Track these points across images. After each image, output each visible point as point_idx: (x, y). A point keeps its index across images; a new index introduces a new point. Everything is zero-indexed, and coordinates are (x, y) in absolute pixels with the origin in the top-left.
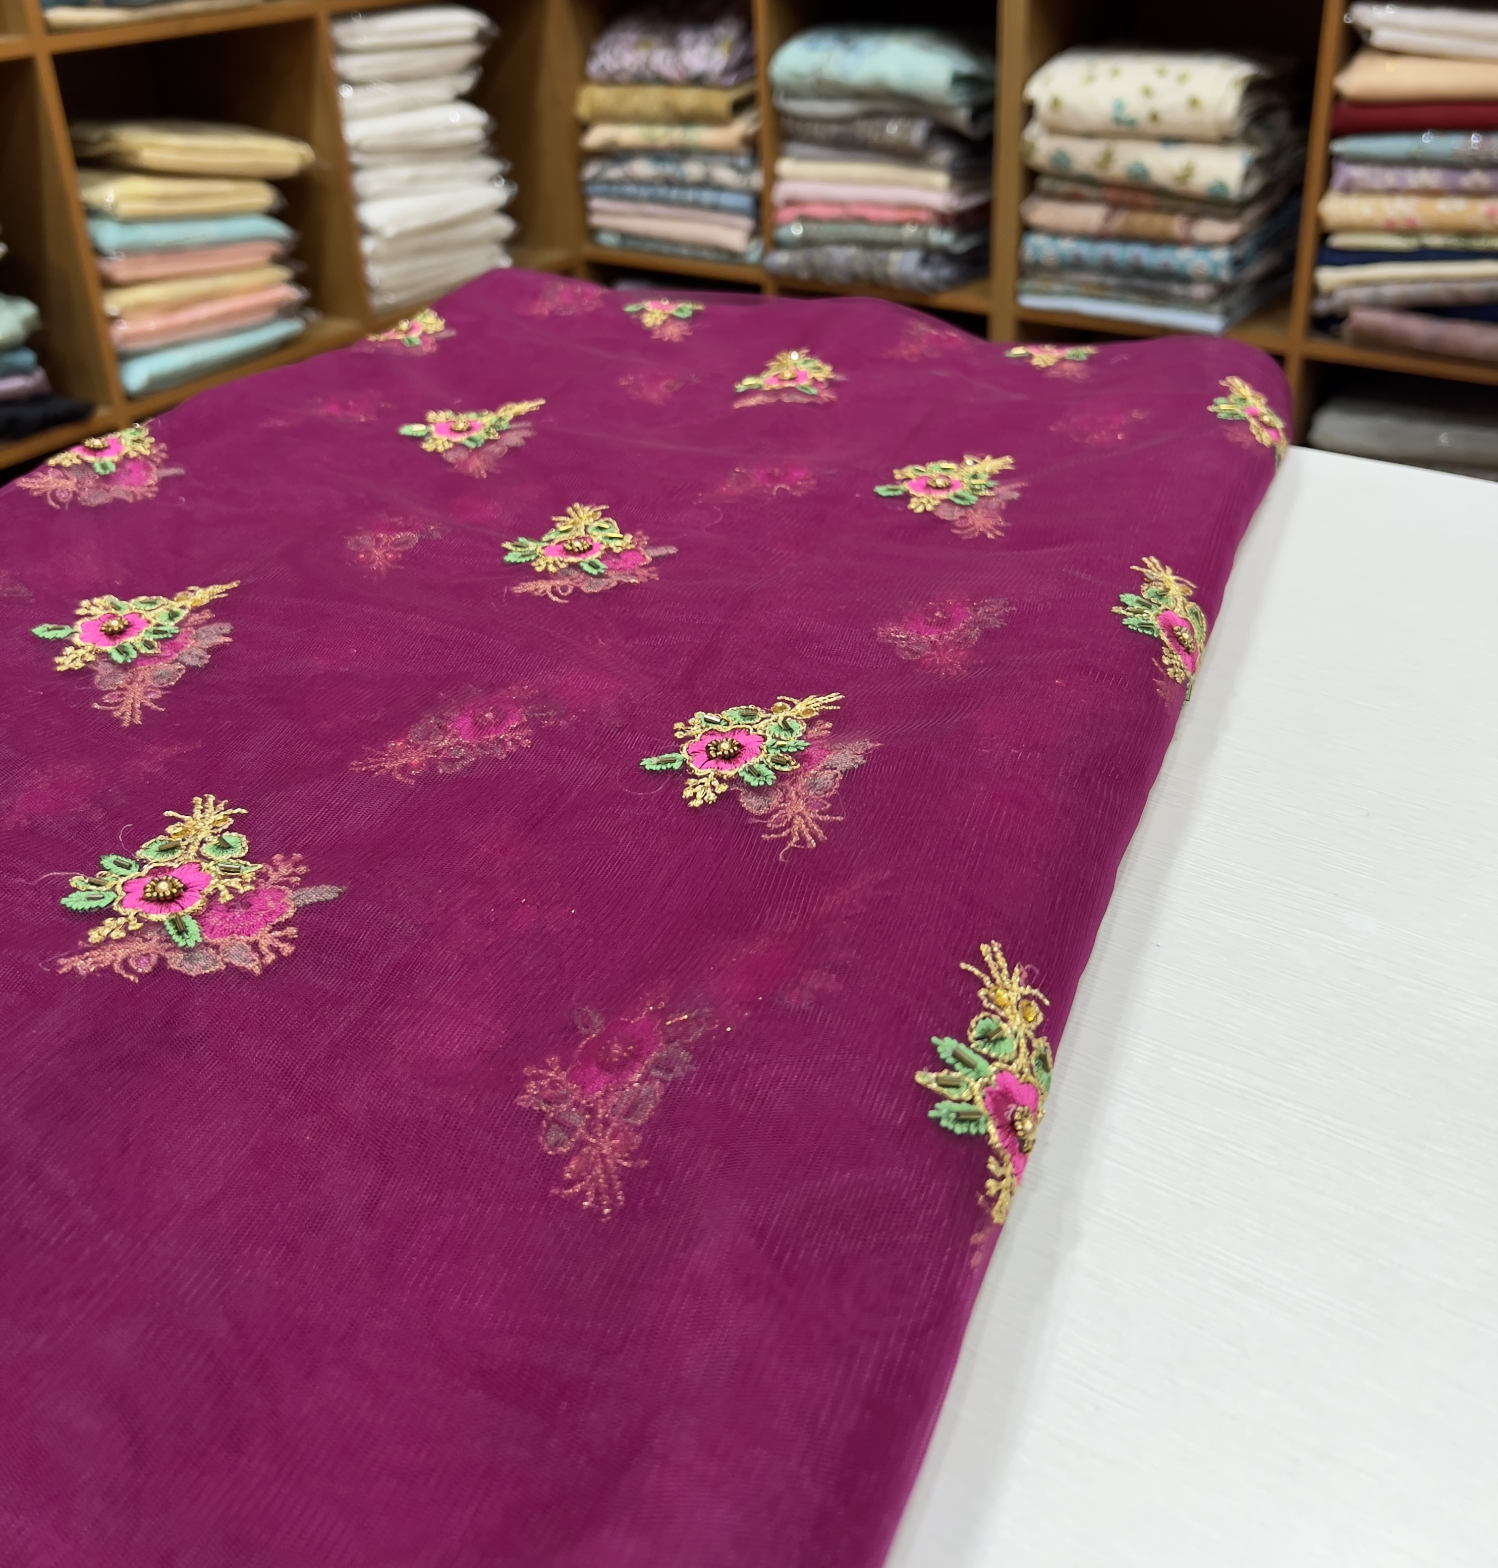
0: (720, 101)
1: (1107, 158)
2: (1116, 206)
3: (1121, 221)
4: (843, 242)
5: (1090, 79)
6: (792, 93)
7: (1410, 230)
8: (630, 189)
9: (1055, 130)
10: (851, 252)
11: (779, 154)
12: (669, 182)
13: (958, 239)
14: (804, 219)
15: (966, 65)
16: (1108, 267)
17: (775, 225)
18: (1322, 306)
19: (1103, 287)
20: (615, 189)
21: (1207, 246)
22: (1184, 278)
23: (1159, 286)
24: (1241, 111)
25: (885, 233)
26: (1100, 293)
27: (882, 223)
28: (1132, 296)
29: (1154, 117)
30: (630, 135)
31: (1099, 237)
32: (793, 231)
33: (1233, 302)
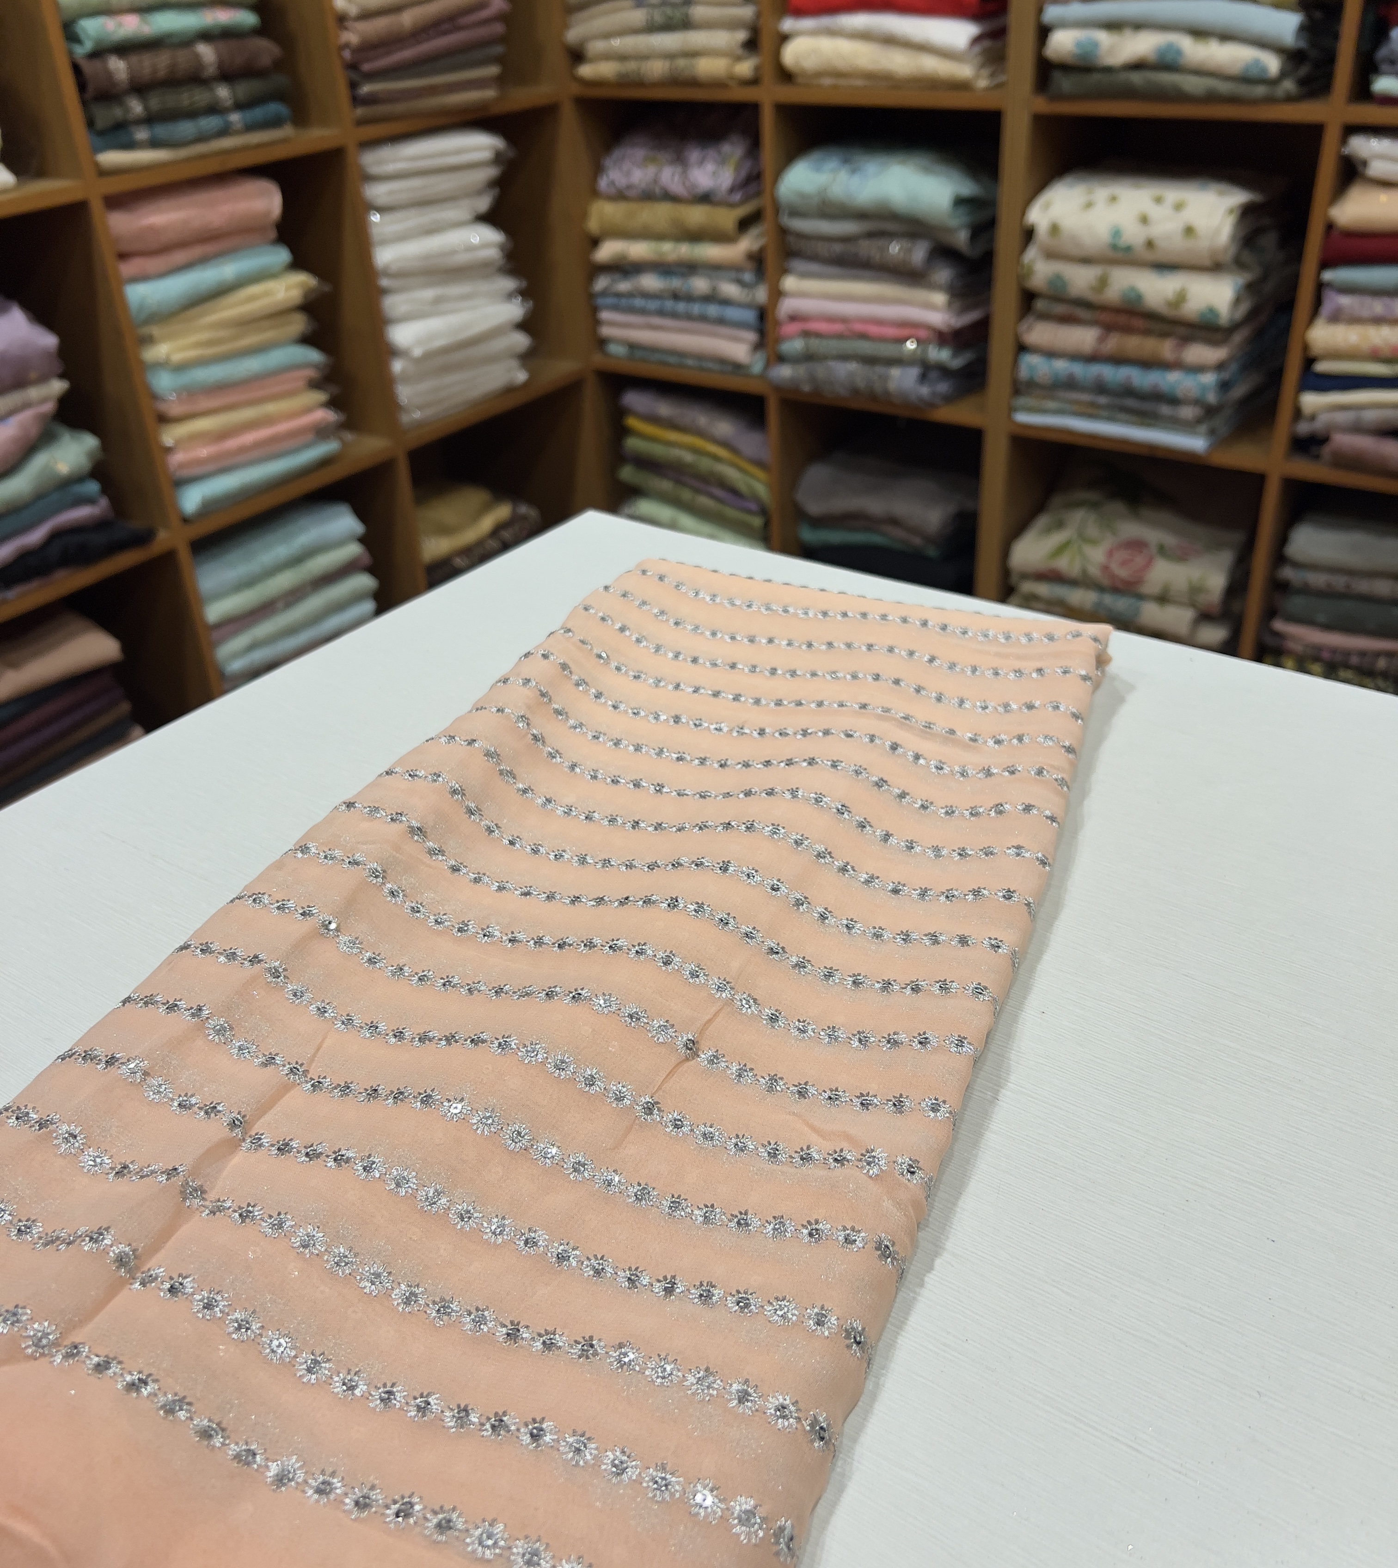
0: (727, 218)
1: (1103, 282)
2: (1109, 328)
3: (1114, 343)
4: (844, 357)
5: (1090, 204)
6: (796, 213)
7: (1393, 357)
8: (639, 302)
9: (1052, 255)
10: (852, 366)
11: (785, 271)
12: (676, 296)
13: (955, 355)
14: (807, 334)
15: (968, 187)
16: (1100, 388)
17: (778, 340)
18: (1304, 428)
19: (1096, 407)
20: (624, 302)
21: (1198, 369)
22: (1173, 401)
23: (1146, 406)
24: (1235, 236)
25: (887, 350)
26: (1090, 412)
27: (883, 339)
28: (1122, 416)
29: (1150, 244)
30: (638, 250)
31: (1092, 358)
32: (794, 346)
33: (1219, 421)
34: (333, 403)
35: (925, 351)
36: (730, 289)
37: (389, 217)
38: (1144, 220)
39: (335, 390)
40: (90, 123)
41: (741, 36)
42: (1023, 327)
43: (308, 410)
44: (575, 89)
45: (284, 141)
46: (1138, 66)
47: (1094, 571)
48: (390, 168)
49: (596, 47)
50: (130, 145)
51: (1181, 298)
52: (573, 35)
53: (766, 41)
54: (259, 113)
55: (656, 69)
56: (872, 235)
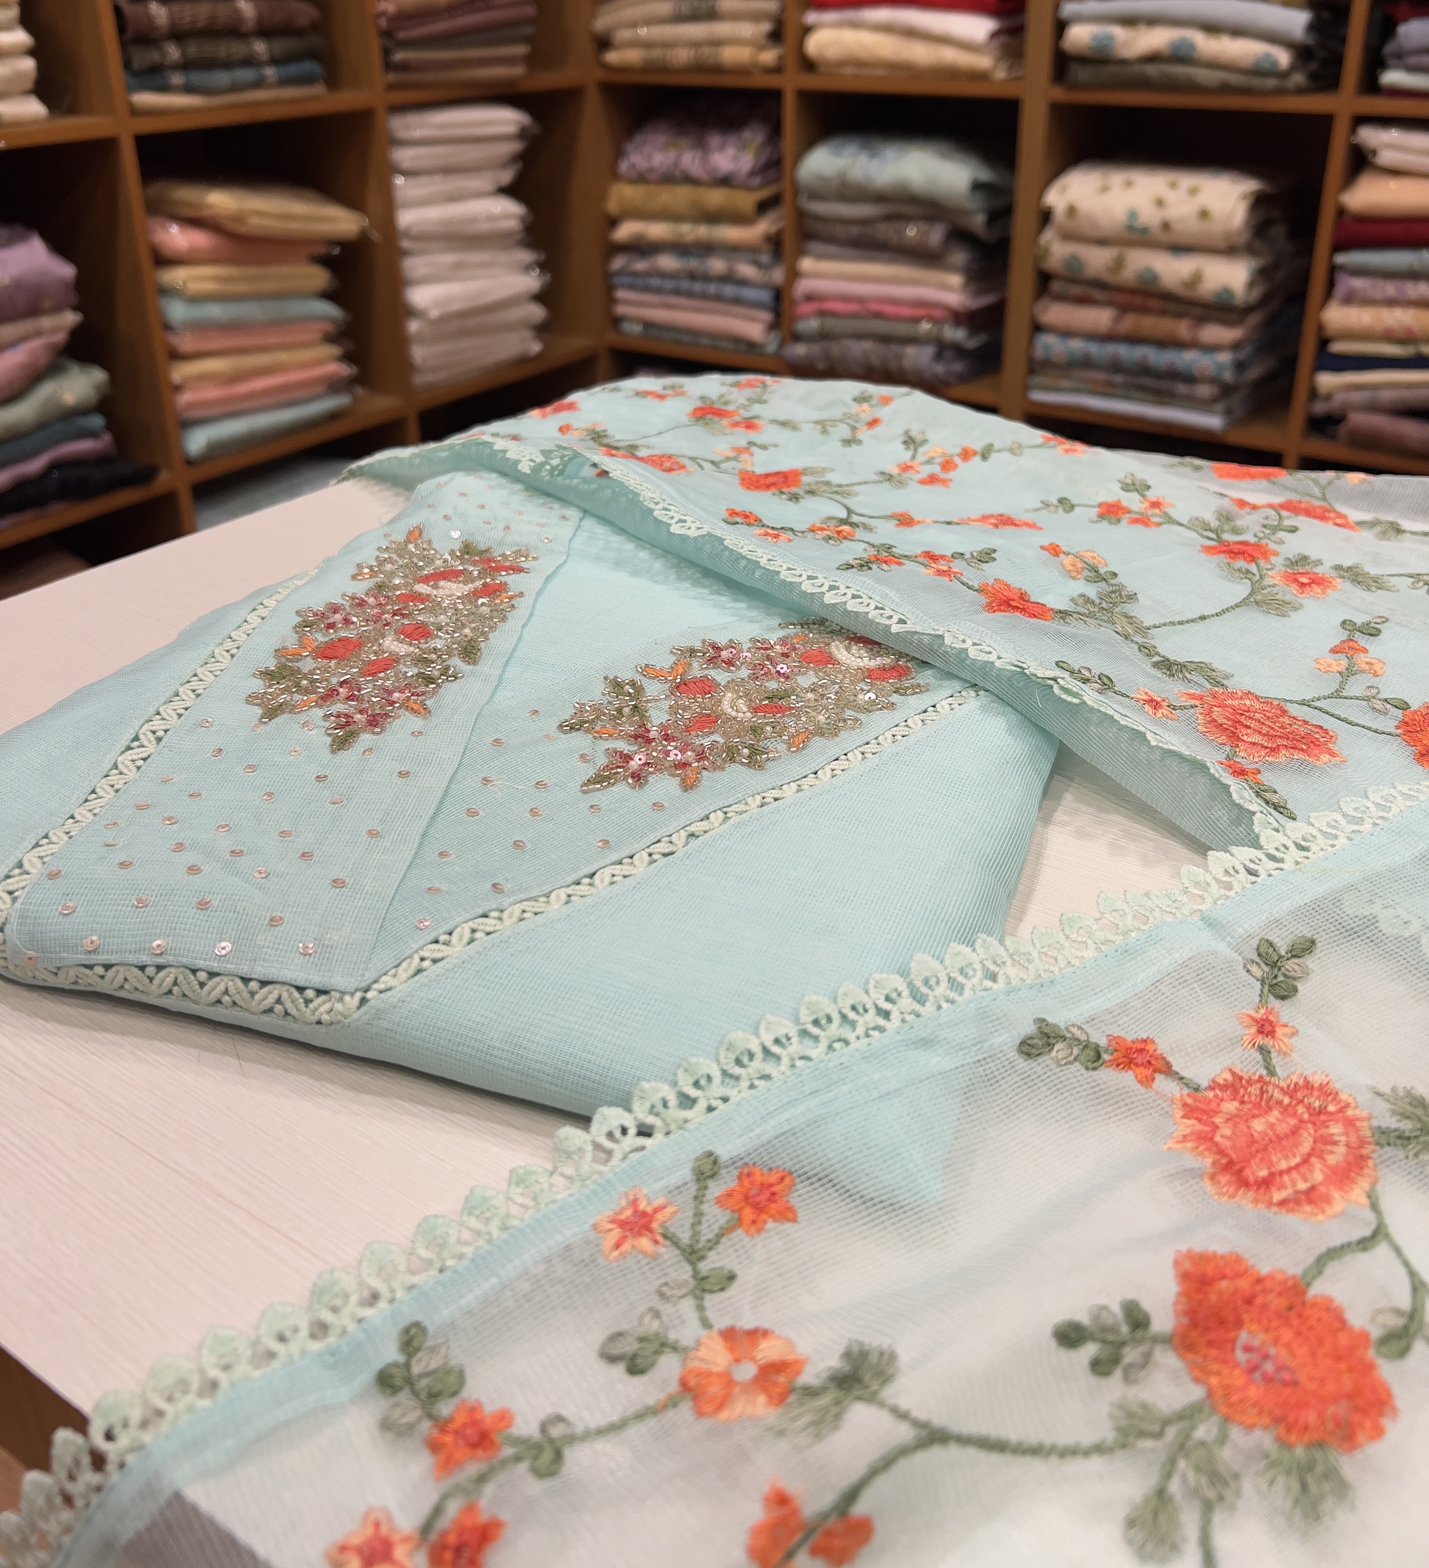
0: (746, 201)
1: (1119, 263)
2: (1124, 309)
3: (1129, 322)
4: (860, 336)
5: (1105, 189)
6: (816, 195)
7: (1406, 338)
8: (655, 282)
9: (1068, 236)
10: (868, 345)
11: (801, 252)
12: (693, 276)
13: (970, 336)
14: (822, 314)
15: (985, 174)
16: (1116, 366)
17: (794, 319)
18: (1320, 408)
19: (1110, 384)
20: (640, 281)
21: (1212, 348)
22: (1189, 379)
23: (1163, 385)
24: (1247, 223)
25: (901, 329)
26: (1107, 389)
27: (898, 319)
28: (1140, 395)
29: (1165, 226)
30: (657, 230)
31: (1108, 338)
32: (811, 324)
33: (1235, 401)
34: (347, 358)
35: (939, 331)
37: (413, 181)
38: (1160, 203)
39: (351, 345)
40: (127, 64)
41: (766, 27)
42: (1038, 308)
43: (320, 362)
44: (600, 74)
45: (315, 98)
46: (1153, 58)
48: (417, 133)
49: (625, 34)
50: (164, 88)
51: (1196, 278)
52: (602, 22)
53: (790, 33)
54: (292, 69)
55: (682, 56)
56: (889, 218)
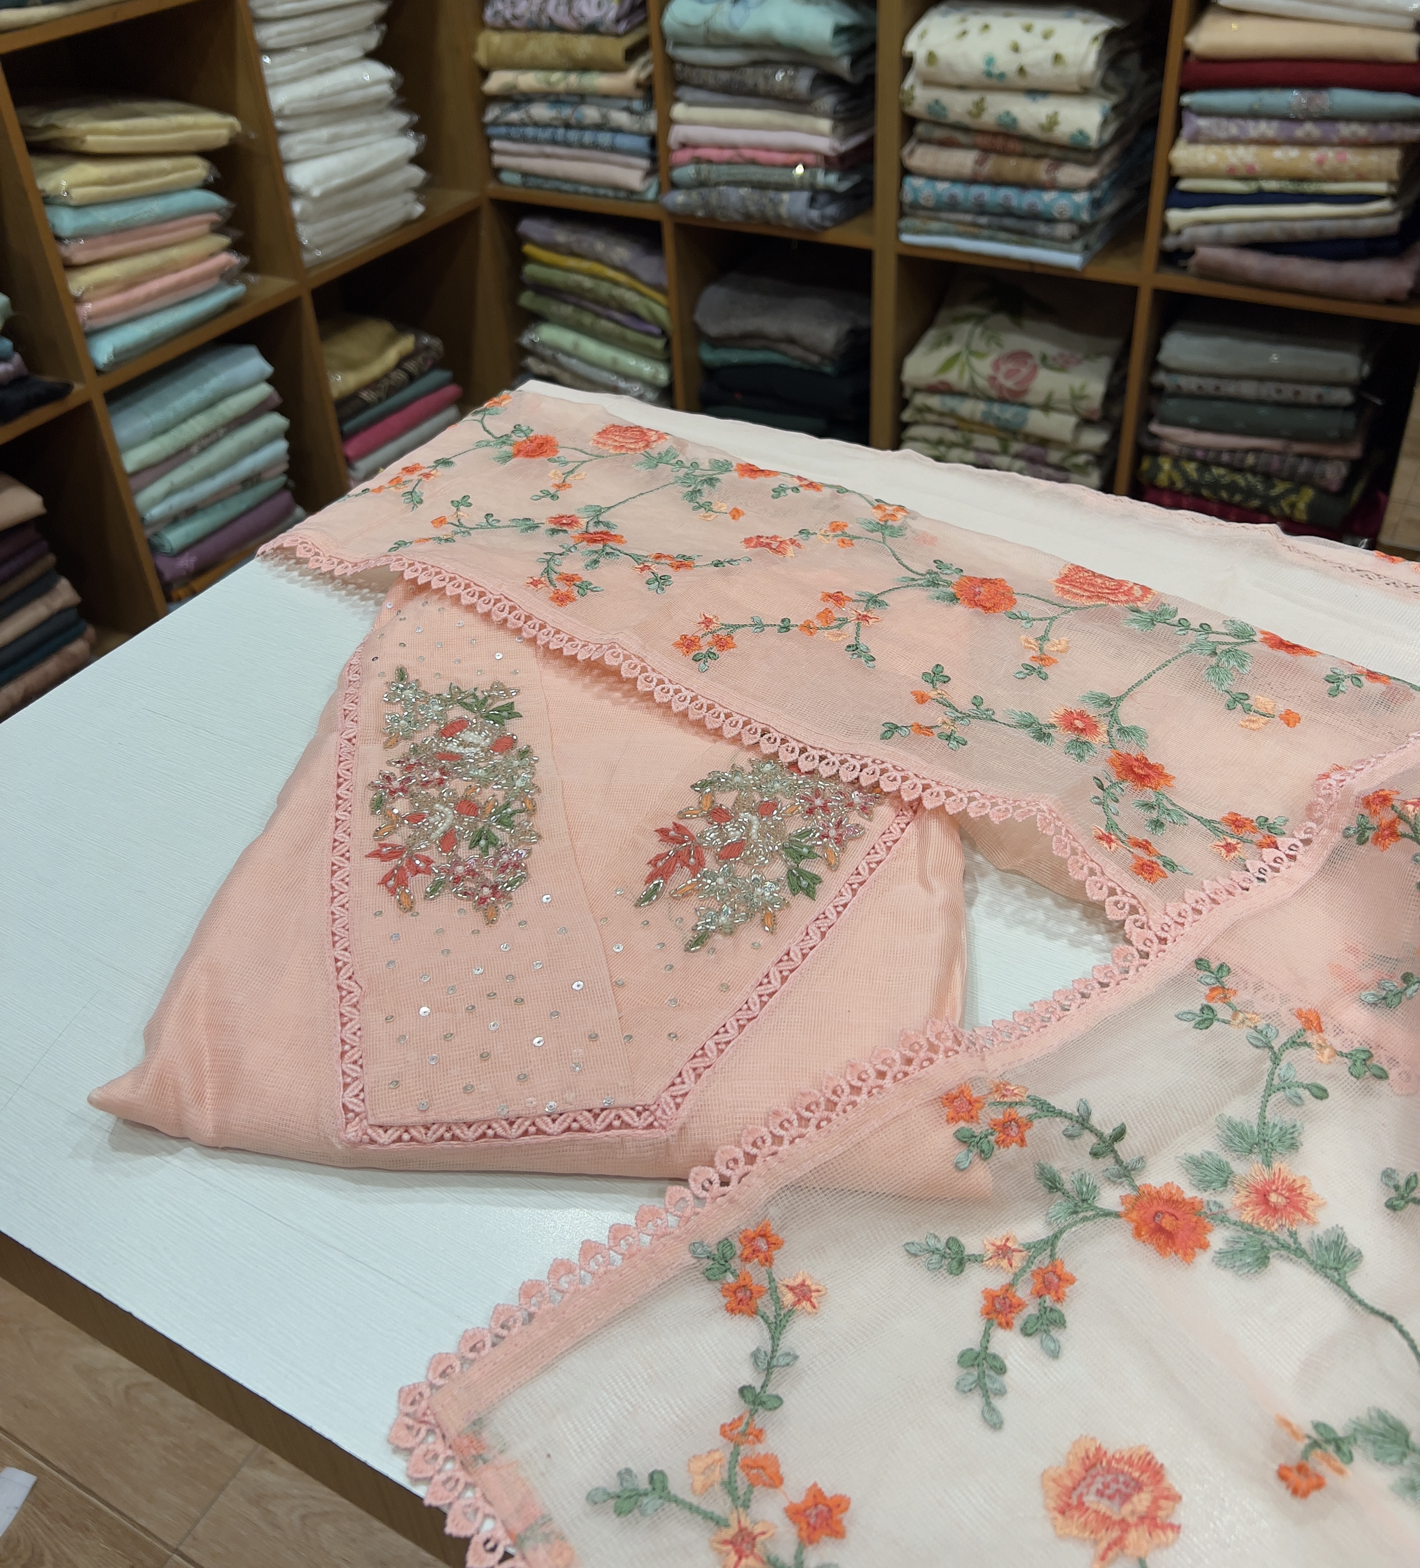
0: (615, 48)
1: (979, 108)
2: (986, 151)
3: (991, 166)
4: (735, 183)
5: (964, 32)
6: (681, 42)
7: (1249, 176)
8: (530, 131)
9: (929, 82)
10: (744, 191)
11: (674, 100)
12: (567, 126)
13: (841, 179)
14: (698, 161)
15: (847, 17)
16: (981, 209)
17: (670, 167)
18: (1170, 242)
19: (975, 225)
20: (513, 131)
21: (1070, 189)
22: (1050, 220)
23: (1024, 225)
24: (1098, 63)
25: (776, 176)
26: (971, 232)
27: (773, 165)
28: (1003, 235)
29: (1022, 71)
30: (528, 80)
31: (972, 181)
32: (688, 171)
33: (1092, 238)
34: (235, 247)
35: (814, 176)
36: (621, 118)
37: (279, 59)
38: (1016, 49)
39: (238, 234)
42: (906, 151)
43: (212, 255)
47: (981, 383)
51: (1053, 122)
56: (754, 64)
